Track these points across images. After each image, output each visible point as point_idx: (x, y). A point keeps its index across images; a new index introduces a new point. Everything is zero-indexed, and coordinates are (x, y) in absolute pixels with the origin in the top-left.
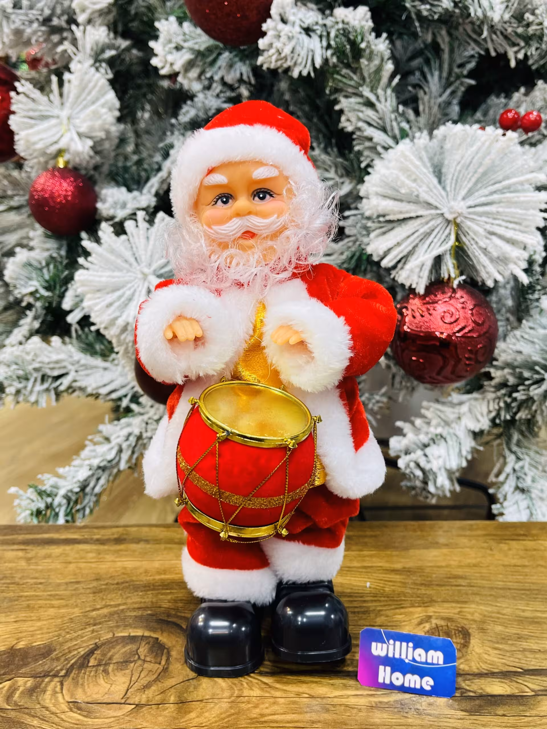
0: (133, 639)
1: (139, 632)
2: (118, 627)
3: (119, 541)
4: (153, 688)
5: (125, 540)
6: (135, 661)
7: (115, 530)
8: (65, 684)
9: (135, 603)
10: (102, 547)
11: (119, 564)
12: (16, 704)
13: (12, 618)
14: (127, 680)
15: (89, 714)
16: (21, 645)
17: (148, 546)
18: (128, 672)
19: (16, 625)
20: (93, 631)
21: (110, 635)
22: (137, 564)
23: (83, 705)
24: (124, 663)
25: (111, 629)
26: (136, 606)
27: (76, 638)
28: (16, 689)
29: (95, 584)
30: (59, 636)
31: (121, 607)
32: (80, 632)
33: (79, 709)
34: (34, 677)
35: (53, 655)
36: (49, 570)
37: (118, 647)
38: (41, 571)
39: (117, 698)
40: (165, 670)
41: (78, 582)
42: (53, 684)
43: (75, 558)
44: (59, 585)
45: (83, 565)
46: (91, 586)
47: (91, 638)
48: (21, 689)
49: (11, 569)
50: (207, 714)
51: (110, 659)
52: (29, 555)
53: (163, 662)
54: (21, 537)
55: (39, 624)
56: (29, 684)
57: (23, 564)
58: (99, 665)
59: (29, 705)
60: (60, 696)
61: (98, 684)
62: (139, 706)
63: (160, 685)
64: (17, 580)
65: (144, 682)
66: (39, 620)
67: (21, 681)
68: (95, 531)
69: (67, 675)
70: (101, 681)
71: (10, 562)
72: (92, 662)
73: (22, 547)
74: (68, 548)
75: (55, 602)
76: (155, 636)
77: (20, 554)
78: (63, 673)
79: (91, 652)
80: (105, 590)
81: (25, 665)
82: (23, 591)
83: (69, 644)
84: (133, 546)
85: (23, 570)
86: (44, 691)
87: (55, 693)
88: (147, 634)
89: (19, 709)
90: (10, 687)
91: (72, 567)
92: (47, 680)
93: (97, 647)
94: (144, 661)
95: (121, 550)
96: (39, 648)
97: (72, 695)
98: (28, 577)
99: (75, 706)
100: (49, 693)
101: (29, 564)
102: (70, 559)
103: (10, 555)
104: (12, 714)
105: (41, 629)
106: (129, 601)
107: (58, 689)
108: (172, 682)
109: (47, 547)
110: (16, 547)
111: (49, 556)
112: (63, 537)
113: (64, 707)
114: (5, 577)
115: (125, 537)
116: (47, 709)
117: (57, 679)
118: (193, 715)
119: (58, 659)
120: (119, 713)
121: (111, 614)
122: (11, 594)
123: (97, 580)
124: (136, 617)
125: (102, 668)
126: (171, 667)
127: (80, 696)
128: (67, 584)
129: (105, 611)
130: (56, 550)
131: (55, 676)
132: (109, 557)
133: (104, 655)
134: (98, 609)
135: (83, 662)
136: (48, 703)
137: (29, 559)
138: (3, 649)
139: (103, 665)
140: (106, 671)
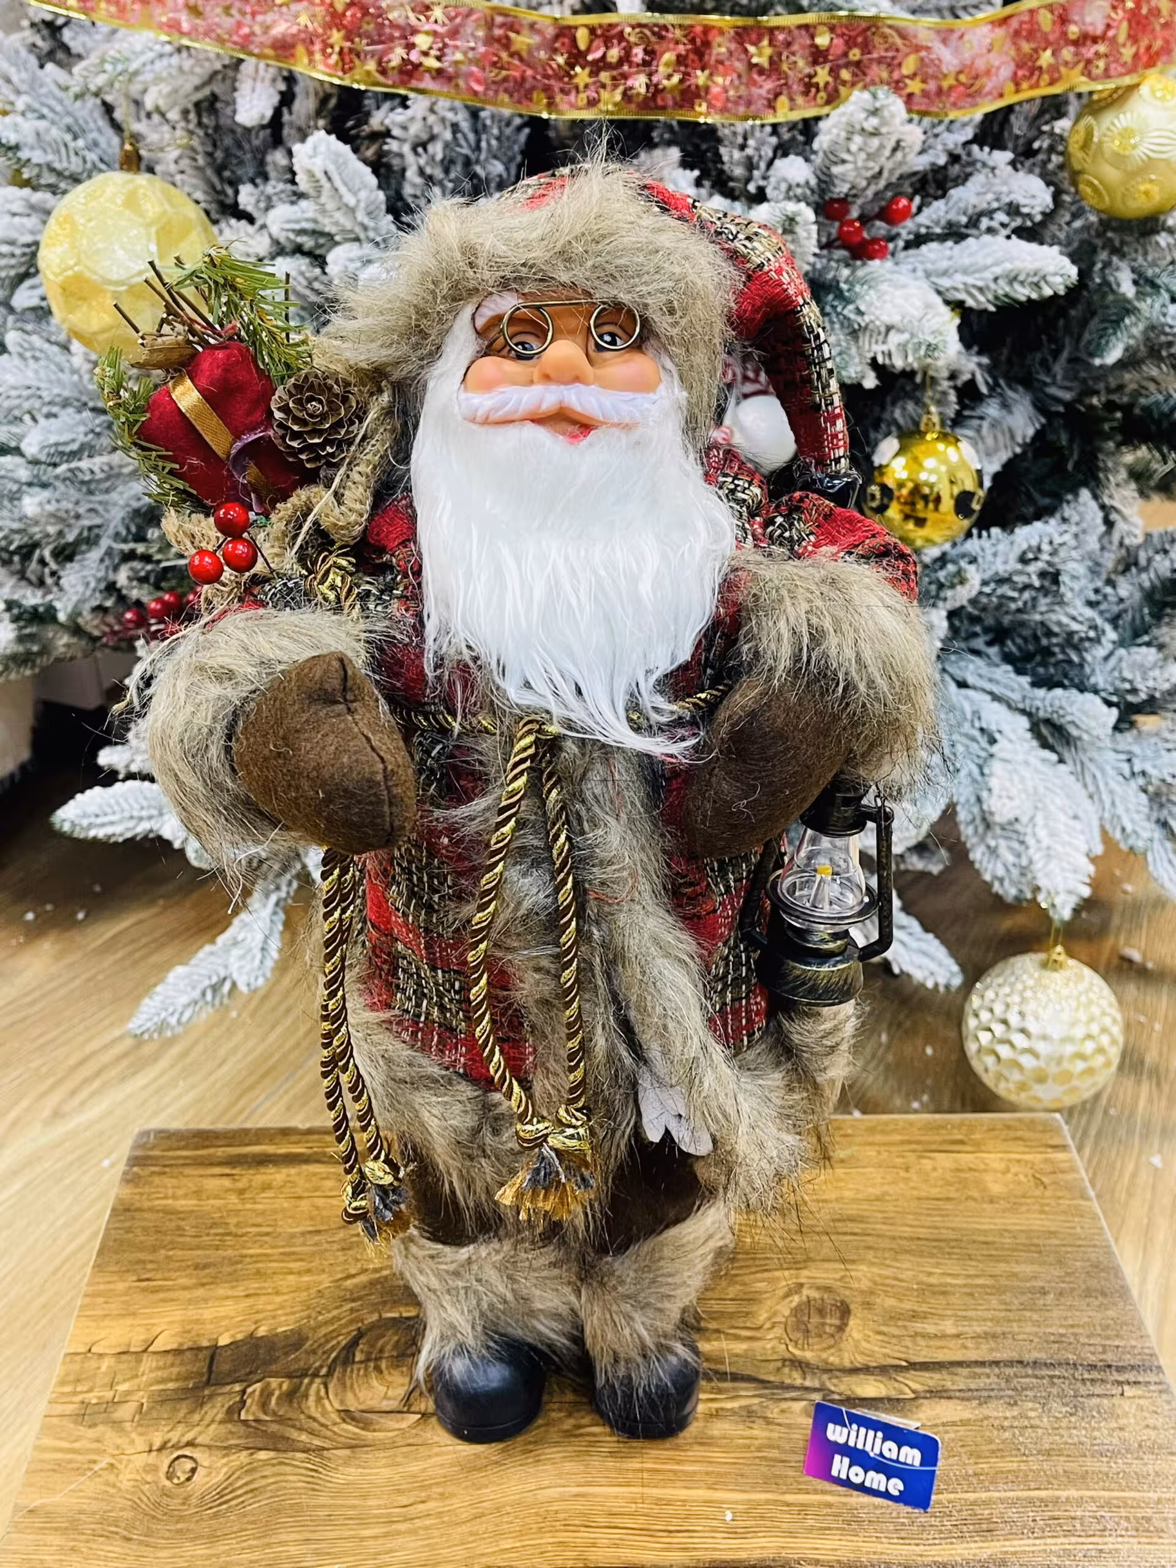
0: (407, 1321)
2: (385, 1303)
8: (331, 1386)
12: (275, 1413)
13: (240, 1291)
14: (406, 1380)
15: (366, 1425)
16: (262, 1332)
18: (406, 1368)
19: (250, 1301)
20: (352, 1310)
21: (375, 1317)
23: (357, 1415)
24: (400, 1357)
25: (376, 1307)
27: (331, 1321)
28: (271, 1394)
29: (341, 1235)
30: (308, 1317)
31: (386, 1272)
32: (335, 1313)
33: (353, 1419)
34: (289, 1376)
35: (307, 1346)
36: (275, 1212)
37: (388, 1335)
38: (263, 1213)
39: (398, 1404)
41: (318, 1232)
42: (314, 1386)
43: (307, 1190)
44: (293, 1236)
45: (321, 1202)
46: (337, 1238)
47: (351, 1322)
48: (277, 1393)
49: (219, 1209)
51: (381, 1351)
52: (240, 1185)
54: (221, 1152)
55: (278, 1299)
56: (285, 1387)
57: (233, 1199)
58: (368, 1360)
59: (290, 1415)
60: (326, 1402)
61: (370, 1387)
62: (424, 1414)
64: (233, 1229)
66: (277, 1293)
67: (274, 1382)
68: (327, 1138)
69: (330, 1374)
70: (374, 1382)
71: (216, 1197)
72: (359, 1356)
73: (227, 1171)
74: (293, 1171)
75: (295, 1266)
77: (226, 1183)
78: (324, 1371)
79: (354, 1343)
80: (358, 1244)
81: (274, 1360)
82: (244, 1247)
83: (323, 1331)
85: (237, 1212)
86: (306, 1397)
87: (319, 1399)
89: (281, 1420)
90: (262, 1391)
91: (305, 1204)
92: (306, 1381)
93: (360, 1334)
96: (286, 1335)
97: (342, 1402)
98: (247, 1223)
99: (347, 1415)
100: (312, 1398)
101: (243, 1201)
102: (299, 1191)
103: (212, 1184)
104: (274, 1427)
105: (282, 1307)
107: (323, 1392)
109: (262, 1169)
110: (217, 1170)
111: (268, 1186)
112: (282, 1150)
113: (335, 1417)
114: (214, 1225)
116: (314, 1419)
117: (318, 1380)
120: (404, 1425)
121: (371, 1284)
122: (230, 1253)
125: (372, 1364)
127: (353, 1405)
128: (303, 1234)
129: (365, 1279)
130: (277, 1175)
131: (316, 1375)
133: (372, 1345)
134: (353, 1276)
135: (346, 1357)
136: (314, 1411)
137: (241, 1192)
138: (239, 1337)
139: (373, 1360)
140: (378, 1369)
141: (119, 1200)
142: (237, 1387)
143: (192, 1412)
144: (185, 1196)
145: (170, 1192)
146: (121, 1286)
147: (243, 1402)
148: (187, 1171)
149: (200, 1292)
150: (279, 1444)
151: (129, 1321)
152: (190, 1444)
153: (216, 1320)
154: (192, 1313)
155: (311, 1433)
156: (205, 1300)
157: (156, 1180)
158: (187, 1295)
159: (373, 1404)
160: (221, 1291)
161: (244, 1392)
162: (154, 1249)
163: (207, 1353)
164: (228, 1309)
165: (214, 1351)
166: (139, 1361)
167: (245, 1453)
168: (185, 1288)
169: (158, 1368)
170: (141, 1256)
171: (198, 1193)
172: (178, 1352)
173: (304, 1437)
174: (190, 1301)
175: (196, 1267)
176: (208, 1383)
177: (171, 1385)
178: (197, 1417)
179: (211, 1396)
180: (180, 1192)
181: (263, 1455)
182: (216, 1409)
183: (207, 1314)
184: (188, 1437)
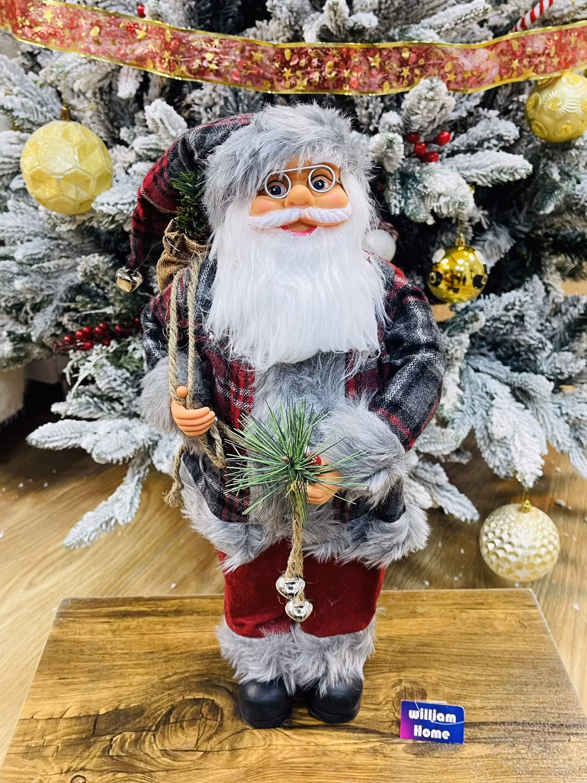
0: (197, 701)
1: (200, 696)
2: (186, 691)
3: (178, 613)
4: (214, 739)
5: (181, 612)
6: (200, 719)
7: (173, 602)
8: (157, 736)
9: (197, 670)
10: (166, 619)
11: (180, 635)
12: (127, 752)
14: (196, 733)
15: (175, 759)
16: (122, 707)
17: (200, 618)
18: (196, 727)
19: (117, 690)
20: (169, 695)
21: (181, 699)
22: (193, 635)
23: (171, 752)
24: (193, 721)
25: (182, 693)
26: (197, 673)
27: (158, 701)
28: (126, 741)
29: (164, 654)
30: (147, 698)
31: (187, 674)
32: (160, 696)
33: (168, 755)
34: (135, 731)
35: (145, 715)
36: (131, 642)
37: (188, 708)
38: (125, 642)
39: (191, 746)
40: (221, 725)
41: (152, 653)
42: (148, 737)
43: (148, 630)
44: (140, 655)
45: (154, 637)
46: (162, 656)
47: (168, 701)
48: (129, 740)
49: (102, 640)
50: (249, 758)
51: (184, 717)
52: (114, 628)
53: (219, 720)
54: (104, 610)
55: (131, 689)
56: (133, 737)
57: (110, 635)
58: (176, 722)
59: (136, 752)
60: (154, 745)
61: (178, 737)
62: (206, 752)
63: (218, 737)
64: (109, 651)
65: (207, 735)
66: (131, 685)
67: (127, 734)
68: (159, 603)
69: (156, 730)
70: (180, 734)
71: (101, 634)
72: (172, 720)
73: (107, 620)
74: (142, 620)
75: (140, 671)
76: (212, 698)
77: (106, 626)
78: (154, 728)
79: (170, 712)
80: (173, 659)
81: (128, 722)
82: (114, 661)
83: (154, 706)
84: (189, 618)
85: (111, 642)
86: (144, 742)
87: (151, 743)
88: (206, 697)
89: (131, 755)
90: (121, 739)
91: (147, 638)
92: (144, 733)
93: (173, 708)
94: (206, 719)
95: (180, 622)
96: (134, 708)
97: (162, 745)
98: (116, 648)
99: (165, 752)
100: (147, 743)
101: (115, 636)
102: (144, 631)
104: (126, 760)
105: (133, 693)
106: (191, 669)
107: (153, 740)
108: (225, 735)
109: (125, 619)
110: (102, 620)
111: (127, 628)
112: (135, 609)
113: (159, 754)
114: (100, 649)
115: (181, 608)
116: (148, 755)
117: (150, 733)
118: (241, 759)
119: (149, 717)
120: (194, 758)
121: (180, 680)
123: (166, 650)
124: (197, 682)
125: (178, 724)
126: (225, 724)
127: (168, 747)
128: (145, 654)
129: (175, 678)
130: (133, 622)
132: (172, 629)
133: (179, 714)
134: (170, 676)
135: (166, 720)
136: (148, 751)
137: (114, 631)
138: (110, 709)
139: (179, 721)
140: (182, 727)
141: (52, 636)
142: (108, 737)
143: (84, 751)
144: (85, 633)
145: (78, 631)
146: (50, 682)
147: (111, 746)
148: (87, 620)
149: (90, 685)
150: (129, 769)
151: (52, 701)
152: (83, 769)
153: (98, 701)
154: (86, 697)
155: (146, 763)
156: (93, 690)
157: (71, 625)
158: (84, 686)
159: (179, 746)
160: (101, 685)
161: (111, 740)
162: (68, 662)
163: (93, 719)
164: (105, 694)
165: (97, 717)
166: (57, 723)
167: (111, 774)
168: (83, 683)
169: (67, 727)
170: (62, 666)
171: (92, 632)
172: (78, 718)
173: (142, 765)
174: (86, 690)
175: (90, 671)
176: (93, 735)
177: (74, 737)
178: (86, 754)
179: (95, 742)
180: (83, 631)
181: (120, 775)
182: (97, 750)
183: (94, 697)
184: (82, 765)
